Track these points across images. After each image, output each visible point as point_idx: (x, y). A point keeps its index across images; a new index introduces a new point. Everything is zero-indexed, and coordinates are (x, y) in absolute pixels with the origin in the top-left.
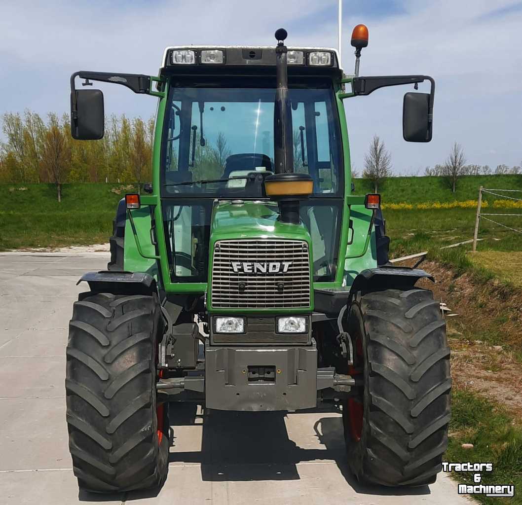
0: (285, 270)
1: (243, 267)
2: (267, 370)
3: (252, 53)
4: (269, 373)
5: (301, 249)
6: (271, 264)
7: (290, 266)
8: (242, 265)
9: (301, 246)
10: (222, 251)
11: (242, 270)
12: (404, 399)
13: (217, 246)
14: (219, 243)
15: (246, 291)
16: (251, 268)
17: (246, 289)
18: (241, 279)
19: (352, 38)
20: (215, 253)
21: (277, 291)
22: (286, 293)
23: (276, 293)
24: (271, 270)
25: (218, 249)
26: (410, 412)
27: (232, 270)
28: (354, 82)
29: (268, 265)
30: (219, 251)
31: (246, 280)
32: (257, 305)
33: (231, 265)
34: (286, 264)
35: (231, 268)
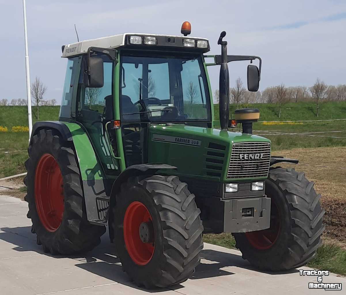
0: (261, 157)
1: (244, 157)
2: (247, 210)
3: (169, 39)
4: (248, 212)
5: (267, 146)
6: (256, 155)
7: (263, 155)
8: (244, 156)
9: (267, 145)
10: (236, 148)
11: (243, 158)
12: (309, 220)
13: (234, 146)
14: (234, 144)
15: (243, 169)
16: (247, 157)
17: (244, 168)
18: (242, 163)
19: (182, 29)
20: (232, 150)
21: (256, 168)
22: (260, 169)
23: (256, 169)
24: (256, 158)
25: (234, 147)
26: (311, 226)
27: (239, 158)
28: (216, 57)
29: (255, 155)
30: (234, 149)
31: (244, 163)
32: (246, 176)
33: (239, 156)
34: (262, 154)
35: (238, 157)
